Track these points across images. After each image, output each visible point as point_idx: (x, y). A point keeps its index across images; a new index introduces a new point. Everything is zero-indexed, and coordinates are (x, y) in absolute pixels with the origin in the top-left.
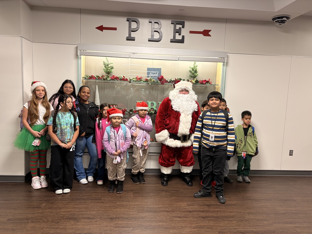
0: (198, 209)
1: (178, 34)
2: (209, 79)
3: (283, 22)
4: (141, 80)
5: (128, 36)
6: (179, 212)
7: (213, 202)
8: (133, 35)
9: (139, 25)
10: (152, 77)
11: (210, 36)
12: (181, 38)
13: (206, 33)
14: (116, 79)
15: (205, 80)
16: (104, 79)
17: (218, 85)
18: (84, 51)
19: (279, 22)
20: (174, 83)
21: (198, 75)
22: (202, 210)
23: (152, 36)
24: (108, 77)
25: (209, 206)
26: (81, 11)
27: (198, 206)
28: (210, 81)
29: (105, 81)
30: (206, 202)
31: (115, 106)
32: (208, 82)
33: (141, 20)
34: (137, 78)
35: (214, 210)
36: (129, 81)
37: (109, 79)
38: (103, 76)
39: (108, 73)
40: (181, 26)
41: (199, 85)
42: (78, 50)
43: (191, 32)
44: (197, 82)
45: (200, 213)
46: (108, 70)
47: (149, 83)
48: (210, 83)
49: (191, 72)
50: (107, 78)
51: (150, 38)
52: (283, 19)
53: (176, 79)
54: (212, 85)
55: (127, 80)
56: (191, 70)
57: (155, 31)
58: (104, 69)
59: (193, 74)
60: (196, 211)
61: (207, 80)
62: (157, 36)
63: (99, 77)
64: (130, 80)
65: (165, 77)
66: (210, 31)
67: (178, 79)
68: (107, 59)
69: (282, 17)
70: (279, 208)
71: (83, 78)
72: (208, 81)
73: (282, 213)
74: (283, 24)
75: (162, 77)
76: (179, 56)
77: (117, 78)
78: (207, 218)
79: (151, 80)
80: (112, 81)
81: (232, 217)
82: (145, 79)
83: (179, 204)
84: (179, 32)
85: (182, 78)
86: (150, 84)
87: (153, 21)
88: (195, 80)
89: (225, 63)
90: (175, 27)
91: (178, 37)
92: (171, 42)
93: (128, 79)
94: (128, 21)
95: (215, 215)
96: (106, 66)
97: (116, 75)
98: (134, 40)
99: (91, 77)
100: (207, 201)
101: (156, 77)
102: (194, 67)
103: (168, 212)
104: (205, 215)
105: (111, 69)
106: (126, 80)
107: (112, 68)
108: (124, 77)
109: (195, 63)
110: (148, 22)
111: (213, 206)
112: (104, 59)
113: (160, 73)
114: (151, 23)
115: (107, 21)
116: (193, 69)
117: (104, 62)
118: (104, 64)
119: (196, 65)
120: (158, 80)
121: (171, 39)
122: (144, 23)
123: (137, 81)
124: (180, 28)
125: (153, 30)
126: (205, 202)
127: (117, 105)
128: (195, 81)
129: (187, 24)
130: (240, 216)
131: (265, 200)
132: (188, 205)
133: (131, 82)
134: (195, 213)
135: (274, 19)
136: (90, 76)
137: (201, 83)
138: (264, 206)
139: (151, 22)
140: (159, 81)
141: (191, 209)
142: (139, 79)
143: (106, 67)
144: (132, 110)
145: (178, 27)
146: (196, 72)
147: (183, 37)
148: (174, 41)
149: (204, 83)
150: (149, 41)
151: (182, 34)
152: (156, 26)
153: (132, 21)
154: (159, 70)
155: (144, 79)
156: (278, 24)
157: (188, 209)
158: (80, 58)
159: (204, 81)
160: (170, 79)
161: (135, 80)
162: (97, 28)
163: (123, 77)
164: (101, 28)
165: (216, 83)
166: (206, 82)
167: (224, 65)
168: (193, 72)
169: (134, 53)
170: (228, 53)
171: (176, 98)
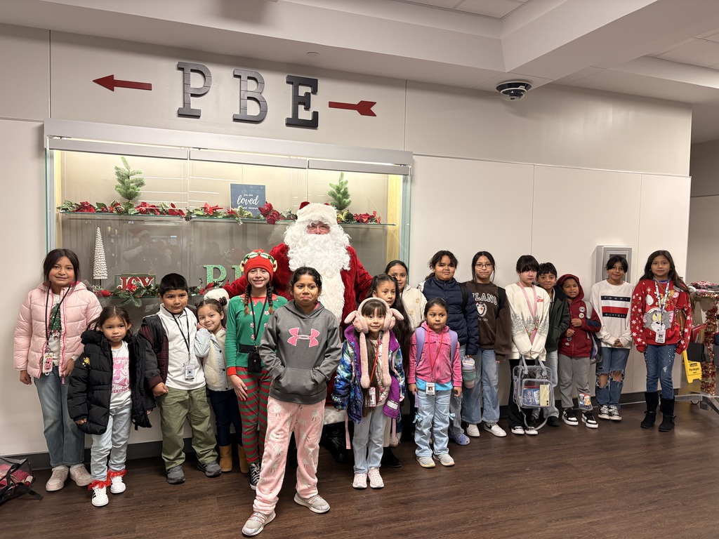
0: (385, 516)
1: (303, 106)
2: (375, 213)
3: (518, 94)
4: (216, 214)
5: (181, 106)
6: (343, 531)
7: (412, 495)
8: (195, 104)
9: (211, 80)
10: (244, 205)
11: (374, 115)
12: (310, 118)
13: (365, 108)
15: (367, 215)
16: (120, 212)
17: (393, 225)
18: (61, 137)
19: (511, 95)
21: (350, 201)
22: (393, 516)
23: (243, 108)
24: (131, 206)
25: (406, 504)
26: (51, 36)
27: (381, 508)
28: (377, 216)
29: (122, 217)
30: (397, 495)
31: (150, 278)
32: (371, 218)
33: (215, 71)
34: (205, 208)
35: (420, 512)
36: (185, 215)
37: (132, 211)
38: (115, 205)
39: (130, 196)
40: (309, 90)
41: (353, 225)
42: (45, 135)
43: (332, 105)
44: (349, 218)
45: (393, 525)
46: (131, 190)
47: (238, 221)
48: (376, 221)
49: (333, 195)
50: (126, 211)
51: (238, 113)
52: (519, 88)
54: (380, 224)
55: (180, 213)
56: (335, 191)
57: (249, 98)
58: (117, 187)
59: (340, 200)
60: (382, 522)
61: (371, 214)
62: (253, 110)
63: (105, 206)
64: (190, 213)
65: (275, 208)
66: (373, 104)
68: (125, 162)
69: (517, 85)
70: (547, 486)
71: (59, 208)
72: (373, 217)
73: (556, 497)
74: (517, 98)
75: (270, 206)
76: (308, 159)
77: (153, 210)
78: (410, 533)
79: (244, 213)
80: (141, 217)
81: (464, 523)
82: (227, 211)
83: (337, 509)
84: (305, 102)
86: (241, 223)
87: (245, 73)
88: (345, 213)
89: (409, 178)
90: (296, 91)
91: (304, 115)
92: (288, 124)
93: (185, 212)
94: (180, 69)
95: (426, 524)
96: (123, 178)
97: (150, 202)
98: (198, 117)
99: (84, 207)
100: (398, 492)
101: (253, 205)
102: (341, 183)
103: (319, 534)
104: (403, 528)
105: (138, 186)
106: (178, 214)
107: (141, 184)
108: (173, 205)
109: (342, 175)
110: (232, 75)
111: (415, 503)
112: (117, 161)
113: (263, 196)
114: (238, 79)
115: (126, 67)
116: (338, 190)
117: (117, 168)
118: (118, 174)
119: (344, 180)
120: (259, 212)
121: (288, 119)
122: (222, 77)
123: (207, 215)
124: (308, 95)
125: (244, 95)
126: (394, 496)
127: (155, 276)
128: (346, 217)
129: (322, 85)
130: (478, 517)
131: (515, 472)
132: (359, 510)
133: (191, 218)
134: (382, 526)
135: (500, 88)
136: (80, 204)
137: (358, 221)
138: (517, 485)
139: (240, 77)
140: (262, 216)
141: (369, 519)
142: (212, 212)
143: (122, 182)
144: (194, 288)
145: (303, 91)
146: (345, 195)
147: (316, 114)
148: (294, 122)
149: (365, 220)
150: (235, 120)
151: (313, 109)
152: (252, 86)
153: (192, 71)
154: (260, 190)
155: (223, 212)
156: (508, 97)
157: (362, 520)
158: (52, 157)
159: (364, 215)
160: (288, 210)
161: (202, 214)
162: (99, 81)
163: (169, 206)
164: (108, 83)
165: (387, 221)
166: (369, 219)
167: (407, 182)
168: (340, 196)
169: (200, 149)
170: (414, 155)
171: (300, 243)
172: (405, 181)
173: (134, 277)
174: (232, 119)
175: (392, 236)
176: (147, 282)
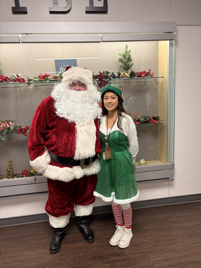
2: (150, 70)
5: (14, 6)
8: (23, 3)
12: (102, 5)
14: (6, 81)
15: (144, 72)
17: (163, 77)
20: (98, 80)
21: (133, 64)
23: (55, 3)
28: (151, 72)
31: (12, 122)
32: (147, 74)
34: (40, 76)
36: (27, 82)
44: (132, 75)
48: (151, 76)
49: (121, 60)
51: (52, 7)
53: (101, 72)
54: (154, 77)
55: (23, 80)
56: (122, 58)
61: (147, 71)
64: (29, 80)
67: (104, 72)
76: (101, 35)
77: (7, 79)
82: (53, 77)
85: (109, 71)
88: (130, 72)
89: (174, 42)
91: (98, 3)
92: (87, 12)
93: (26, 79)
97: (6, 75)
98: (26, 13)
102: (126, 52)
108: (18, 76)
109: (127, 46)
116: (124, 56)
119: (128, 50)
121: (87, 7)
123: (41, 81)
127: (15, 121)
128: (130, 74)
133: (30, 83)
137: (139, 77)
142: (44, 78)
146: (129, 59)
147: (105, 2)
148: (91, 10)
149: (143, 75)
150: (51, 12)
154: (74, 62)
159: (142, 72)
163: (16, 77)
165: (158, 75)
166: (146, 74)
167: (172, 46)
168: (126, 60)
169: (27, 34)
170: (178, 25)
171: (63, 97)
172: (171, 45)
173: (3, 122)
174: (49, 12)
175: (162, 85)
176: (11, 124)
